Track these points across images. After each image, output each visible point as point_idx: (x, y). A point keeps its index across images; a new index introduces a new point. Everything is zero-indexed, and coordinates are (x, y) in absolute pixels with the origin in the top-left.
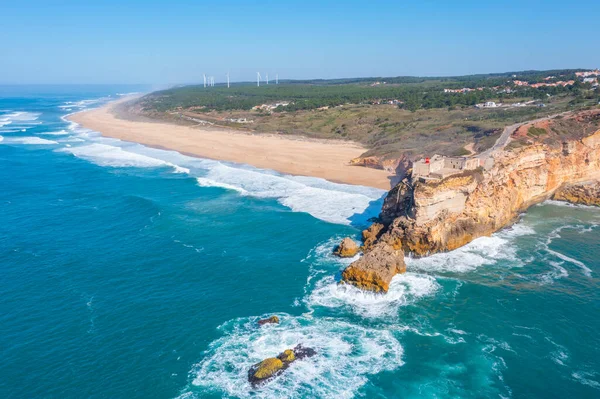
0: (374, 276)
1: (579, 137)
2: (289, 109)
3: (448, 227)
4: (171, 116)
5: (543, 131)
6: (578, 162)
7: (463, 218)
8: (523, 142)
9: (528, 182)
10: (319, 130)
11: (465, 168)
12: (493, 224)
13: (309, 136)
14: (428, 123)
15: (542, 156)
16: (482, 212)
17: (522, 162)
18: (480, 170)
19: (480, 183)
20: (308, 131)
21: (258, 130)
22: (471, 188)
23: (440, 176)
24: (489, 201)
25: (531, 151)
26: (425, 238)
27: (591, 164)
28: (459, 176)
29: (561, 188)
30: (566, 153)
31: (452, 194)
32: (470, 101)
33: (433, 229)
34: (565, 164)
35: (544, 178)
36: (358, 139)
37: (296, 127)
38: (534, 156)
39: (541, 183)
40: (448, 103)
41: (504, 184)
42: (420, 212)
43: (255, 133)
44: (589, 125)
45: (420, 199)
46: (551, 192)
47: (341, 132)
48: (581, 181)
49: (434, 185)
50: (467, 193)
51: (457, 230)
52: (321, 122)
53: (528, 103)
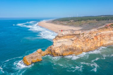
7: (71, 47)
9: (106, 39)
11: (75, 33)
12: (83, 50)
16: (78, 46)
17: (102, 33)
18: (79, 34)
19: (78, 38)
20: (75, 25)
23: (63, 35)
24: (82, 43)
25: (107, 30)
26: (54, 51)
31: (66, 40)
33: (56, 49)
39: (112, 39)
41: (93, 39)
49: (60, 37)
50: (72, 40)
51: (67, 50)
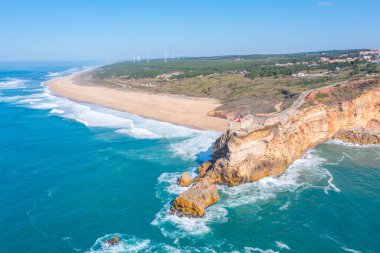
0: (193, 205)
1: (350, 99)
2: (179, 77)
3: (253, 165)
4: (106, 83)
5: (326, 95)
6: (349, 116)
7: (264, 159)
8: (311, 104)
9: (314, 130)
10: (194, 91)
11: (267, 124)
12: (286, 161)
13: (188, 95)
14: (260, 87)
15: (324, 112)
16: (277, 154)
17: (309, 117)
18: (276, 126)
19: (276, 134)
20: (187, 92)
21: (157, 91)
22: (269, 138)
23: (247, 131)
24: (283, 146)
25: (316, 110)
26: (235, 174)
27: (358, 116)
28: (260, 130)
29: (339, 133)
30: (341, 110)
31: (255, 143)
32: (288, 72)
33: (241, 168)
34: (340, 117)
35: (325, 127)
36: (217, 97)
37: (181, 89)
38: (318, 112)
39: (323, 130)
40: (275, 74)
41: (296, 133)
42: (232, 156)
43: (155, 93)
44: (358, 91)
45: (232, 147)
46: (331, 135)
47: (207, 93)
48: (352, 128)
49: (243, 137)
50: (266, 142)
51: (259, 167)
52: (196, 86)
53: (324, 73)
